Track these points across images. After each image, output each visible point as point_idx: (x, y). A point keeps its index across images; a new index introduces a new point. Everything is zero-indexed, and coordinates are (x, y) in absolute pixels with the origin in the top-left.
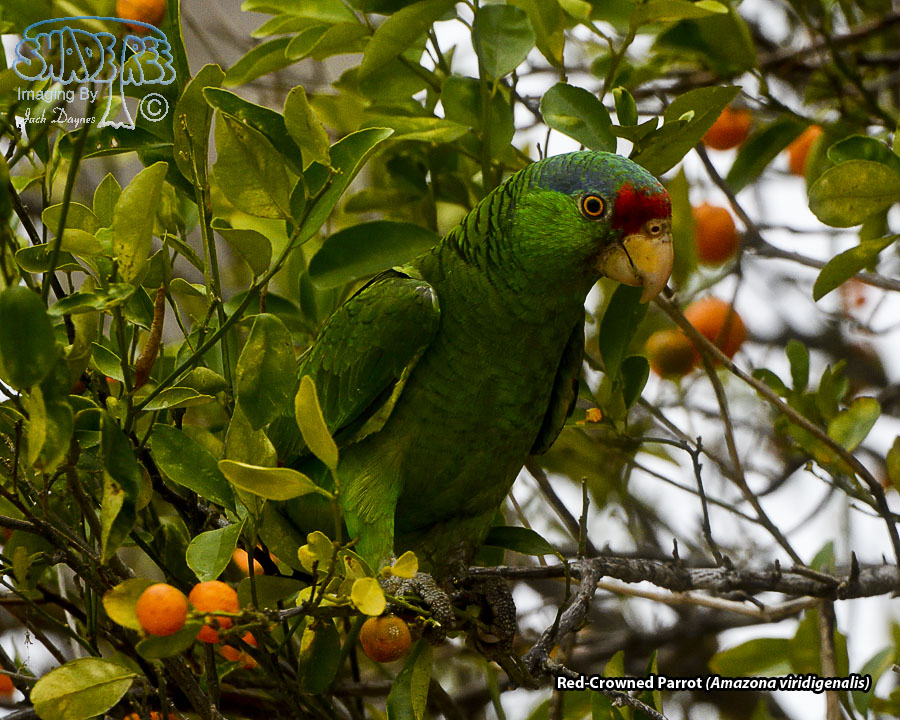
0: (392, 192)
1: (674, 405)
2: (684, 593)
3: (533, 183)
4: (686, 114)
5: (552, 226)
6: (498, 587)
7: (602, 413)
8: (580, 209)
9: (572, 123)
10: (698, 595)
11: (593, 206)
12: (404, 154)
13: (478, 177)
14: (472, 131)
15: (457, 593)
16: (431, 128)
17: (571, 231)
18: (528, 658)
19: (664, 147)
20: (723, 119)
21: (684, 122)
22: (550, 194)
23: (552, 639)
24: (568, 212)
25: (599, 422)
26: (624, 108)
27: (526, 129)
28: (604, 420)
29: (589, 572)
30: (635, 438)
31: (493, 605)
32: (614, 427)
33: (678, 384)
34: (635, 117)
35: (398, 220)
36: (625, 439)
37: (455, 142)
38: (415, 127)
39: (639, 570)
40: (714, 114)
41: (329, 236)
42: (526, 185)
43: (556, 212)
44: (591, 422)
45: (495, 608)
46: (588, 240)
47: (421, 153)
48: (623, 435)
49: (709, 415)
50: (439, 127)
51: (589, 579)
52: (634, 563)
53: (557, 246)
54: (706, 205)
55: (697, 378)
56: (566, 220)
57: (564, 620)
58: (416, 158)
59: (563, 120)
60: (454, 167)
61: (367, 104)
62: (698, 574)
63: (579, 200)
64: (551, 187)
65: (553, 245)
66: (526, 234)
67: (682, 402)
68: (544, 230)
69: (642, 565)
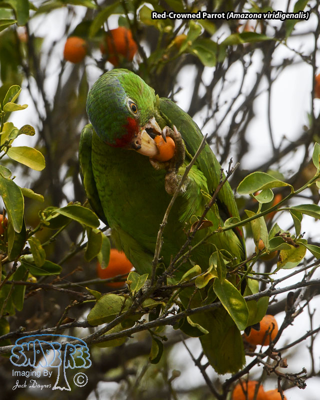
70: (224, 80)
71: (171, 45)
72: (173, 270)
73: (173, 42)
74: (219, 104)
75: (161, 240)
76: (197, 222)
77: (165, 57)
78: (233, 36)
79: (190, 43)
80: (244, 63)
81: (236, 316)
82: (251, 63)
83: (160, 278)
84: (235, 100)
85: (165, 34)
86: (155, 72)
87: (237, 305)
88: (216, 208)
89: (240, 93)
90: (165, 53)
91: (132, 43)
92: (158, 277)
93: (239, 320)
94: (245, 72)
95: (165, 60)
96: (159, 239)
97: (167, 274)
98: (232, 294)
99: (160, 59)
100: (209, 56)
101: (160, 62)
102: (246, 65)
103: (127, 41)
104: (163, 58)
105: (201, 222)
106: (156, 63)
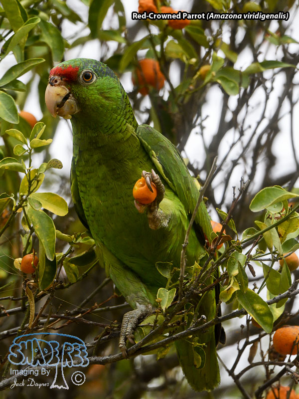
70: (248, 106)
71: (196, 76)
72: (198, 285)
73: (198, 73)
74: (244, 129)
75: (184, 259)
76: (217, 238)
77: (191, 87)
78: (255, 65)
79: (214, 73)
80: (266, 89)
81: (262, 320)
82: (272, 89)
83: (188, 294)
84: (259, 123)
85: (191, 66)
86: (182, 102)
87: (261, 310)
88: (233, 223)
89: (263, 117)
90: (191, 84)
91: (160, 74)
92: (186, 293)
93: (265, 323)
94: (267, 98)
95: (190, 90)
96: (183, 258)
97: (194, 289)
98: (255, 300)
99: (187, 90)
100: (232, 85)
101: (186, 93)
102: (268, 91)
103: (156, 73)
104: (189, 88)
105: (221, 237)
106: (183, 93)
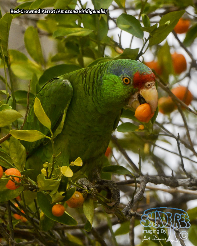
0: (67, 54)
1: (168, 123)
2: (176, 188)
3: (108, 70)
4: (167, 22)
5: (114, 88)
6: (112, 184)
7: (144, 127)
8: (122, 81)
9: (128, 27)
10: (180, 189)
11: (126, 81)
12: (71, 41)
13: (97, 48)
14: (93, 32)
15: (97, 186)
16: (79, 31)
17: (120, 90)
18: (124, 211)
19: (160, 34)
20: (180, 23)
21: (166, 25)
22: (113, 76)
23: (132, 204)
24: (119, 83)
25: (143, 130)
26: (145, 21)
27: (113, 29)
28: (145, 129)
29: (143, 181)
30: (156, 135)
31: (111, 189)
32: (149, 131)
33: (169, 115)
34: (149, 24)
35: (69, 64)
36: (153, 135)
37: (88, 36)
38: (73, 31)
39: (160, 180)
40: (177, 21)
41: (46, 70)
42: (106, 71)
43: (115, 82)
44: (140, 130)
45: (112, 191)
46: (126, 93)
47: (77, 40)
48: (152, 134)
49: (180, 126)
50: (82, 31)
51: (143, 183)
52: (158, 178)
53: (116, 95)
54: (175, 53)
55: (176, 114)
56: (118, 85)
57: (135, 197)
58: (75, 42)
59: (125, 26)
60: (88, 45)
61: (58, 24)
62: (180, 181)
63: (122, 78)
64: (113, 74)
65: (114, 94)
66: (106, 88)
67: (171, 122)
68: (111, 88)
69: (161, 178)
